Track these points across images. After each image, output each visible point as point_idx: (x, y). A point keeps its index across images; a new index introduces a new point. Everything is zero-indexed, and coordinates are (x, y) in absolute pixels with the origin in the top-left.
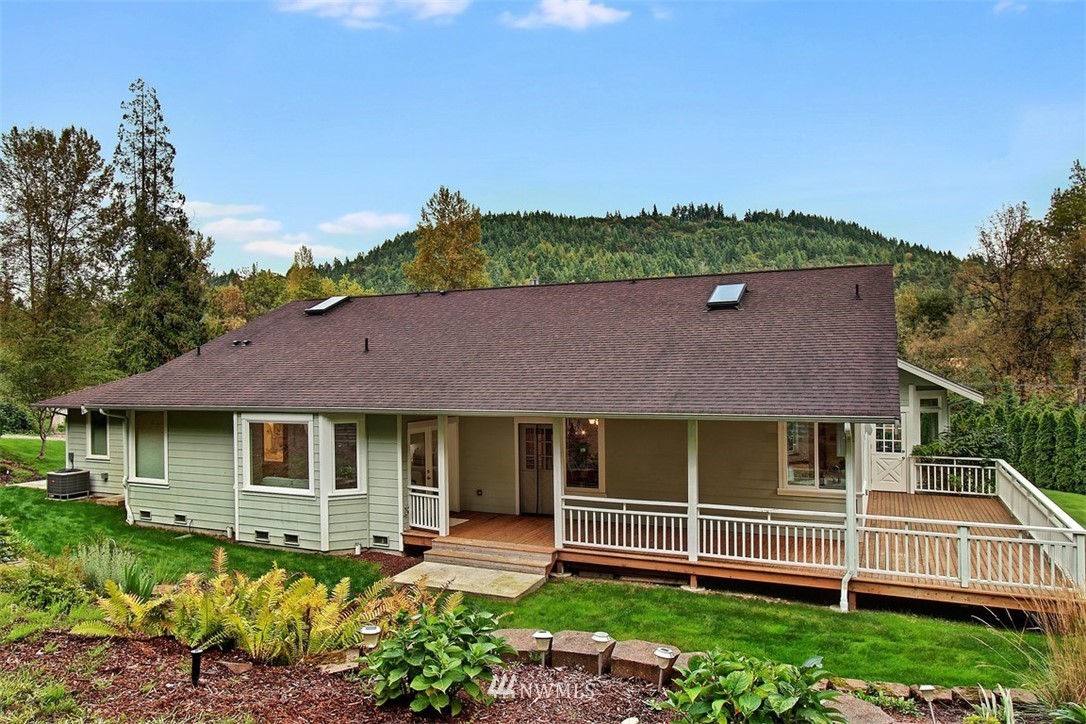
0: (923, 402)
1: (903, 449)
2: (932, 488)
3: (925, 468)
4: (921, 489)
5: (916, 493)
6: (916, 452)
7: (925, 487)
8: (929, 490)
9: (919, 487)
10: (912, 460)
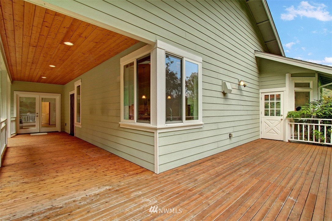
0: (297, 85)
1: (281, 114)
2: (301, 138)
3: (296, 126)
4: (293, 139)
5: (289, 141)
6: (290, 115)
7: (297, 138)
8: (299, 140)
9: (292, 138)
10: (287, 121)
